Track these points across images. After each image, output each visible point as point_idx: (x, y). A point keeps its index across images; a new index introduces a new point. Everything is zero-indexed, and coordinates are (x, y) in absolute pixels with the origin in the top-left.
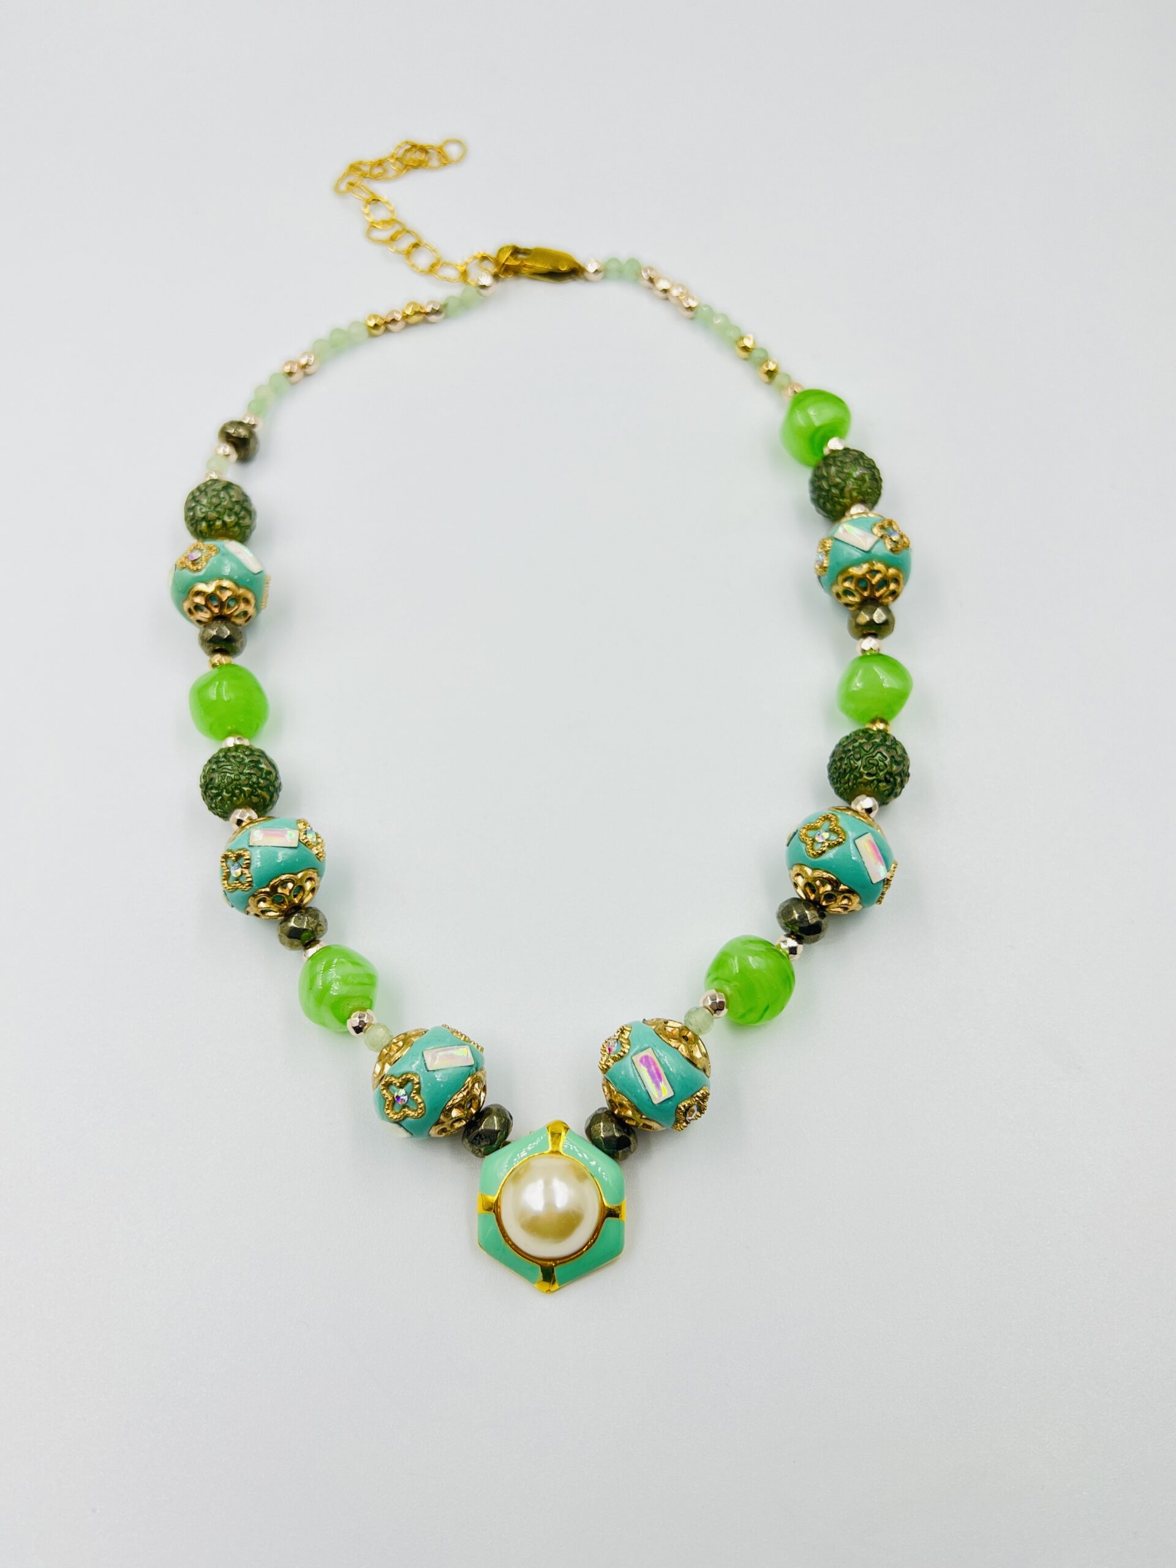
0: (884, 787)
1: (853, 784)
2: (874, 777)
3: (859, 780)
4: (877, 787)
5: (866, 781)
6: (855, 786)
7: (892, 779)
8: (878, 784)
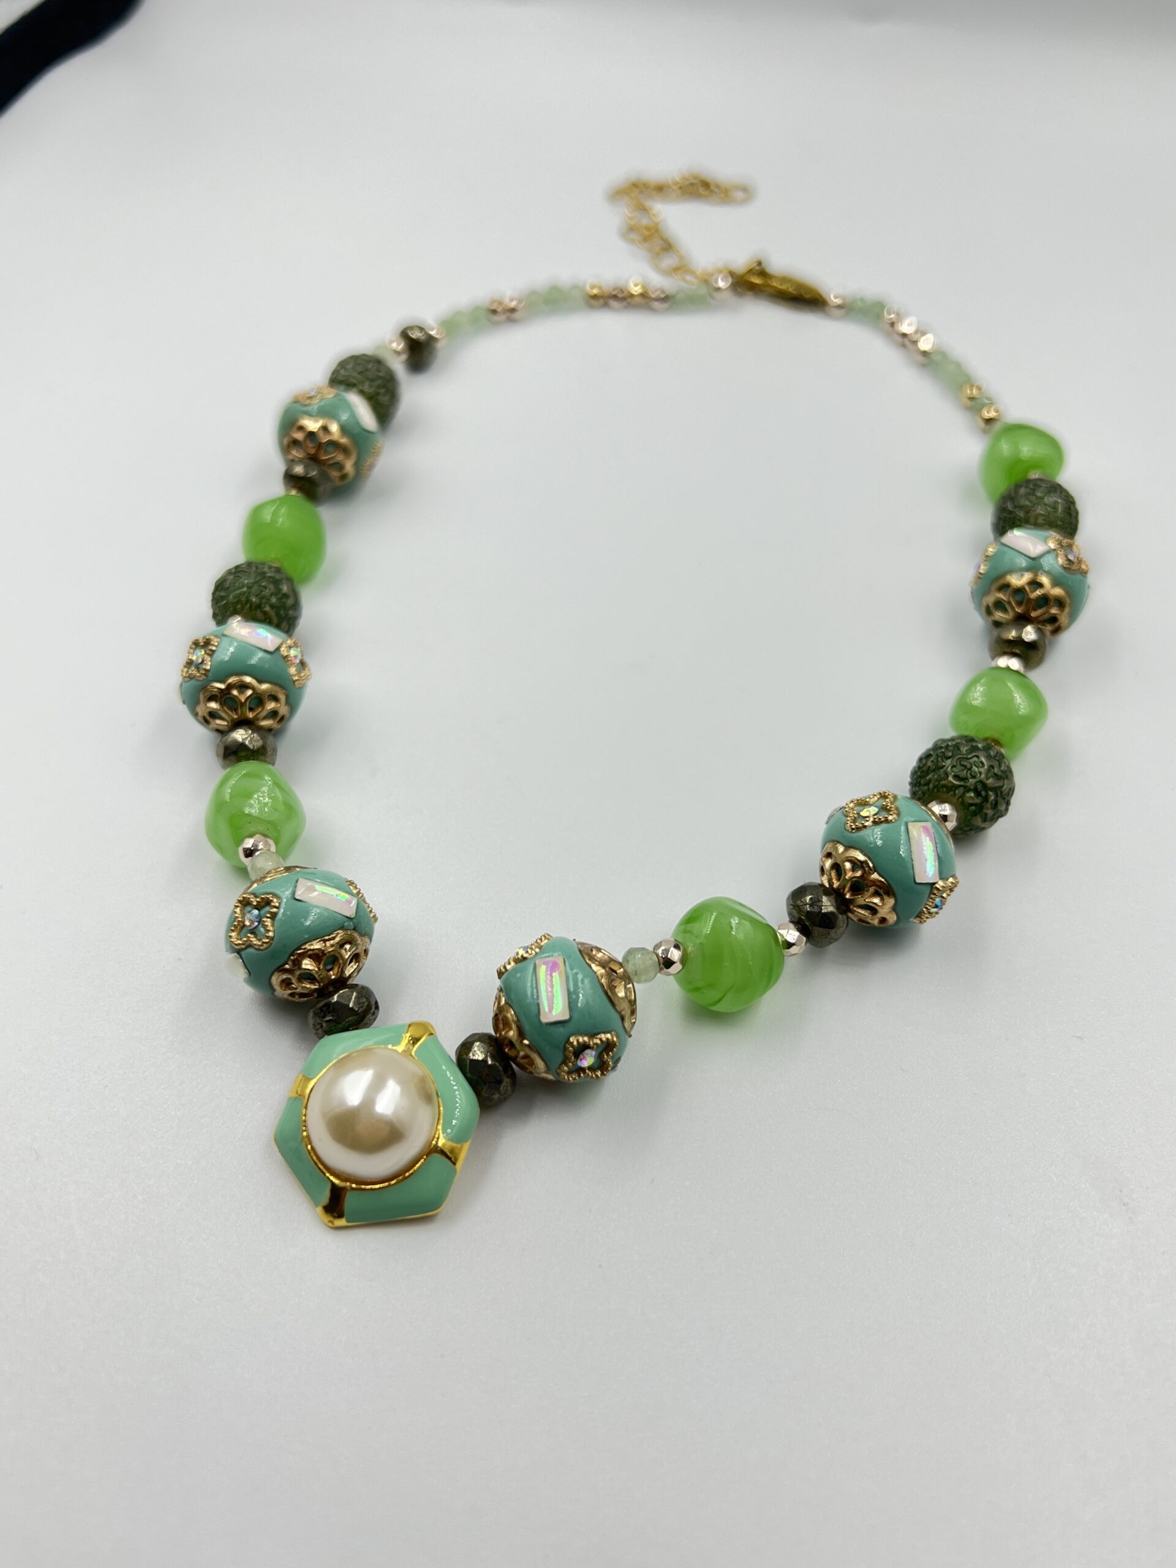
0: (971, 797)
1: (935, 787)
2: (962, 783)
3: (943, 782)
4: (962, 796)
5: (950, 785)
6: (935, 790)
7: (983, 793)
8: (964, 793)
